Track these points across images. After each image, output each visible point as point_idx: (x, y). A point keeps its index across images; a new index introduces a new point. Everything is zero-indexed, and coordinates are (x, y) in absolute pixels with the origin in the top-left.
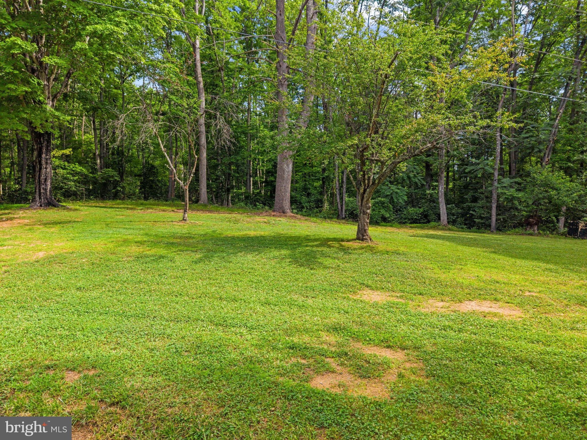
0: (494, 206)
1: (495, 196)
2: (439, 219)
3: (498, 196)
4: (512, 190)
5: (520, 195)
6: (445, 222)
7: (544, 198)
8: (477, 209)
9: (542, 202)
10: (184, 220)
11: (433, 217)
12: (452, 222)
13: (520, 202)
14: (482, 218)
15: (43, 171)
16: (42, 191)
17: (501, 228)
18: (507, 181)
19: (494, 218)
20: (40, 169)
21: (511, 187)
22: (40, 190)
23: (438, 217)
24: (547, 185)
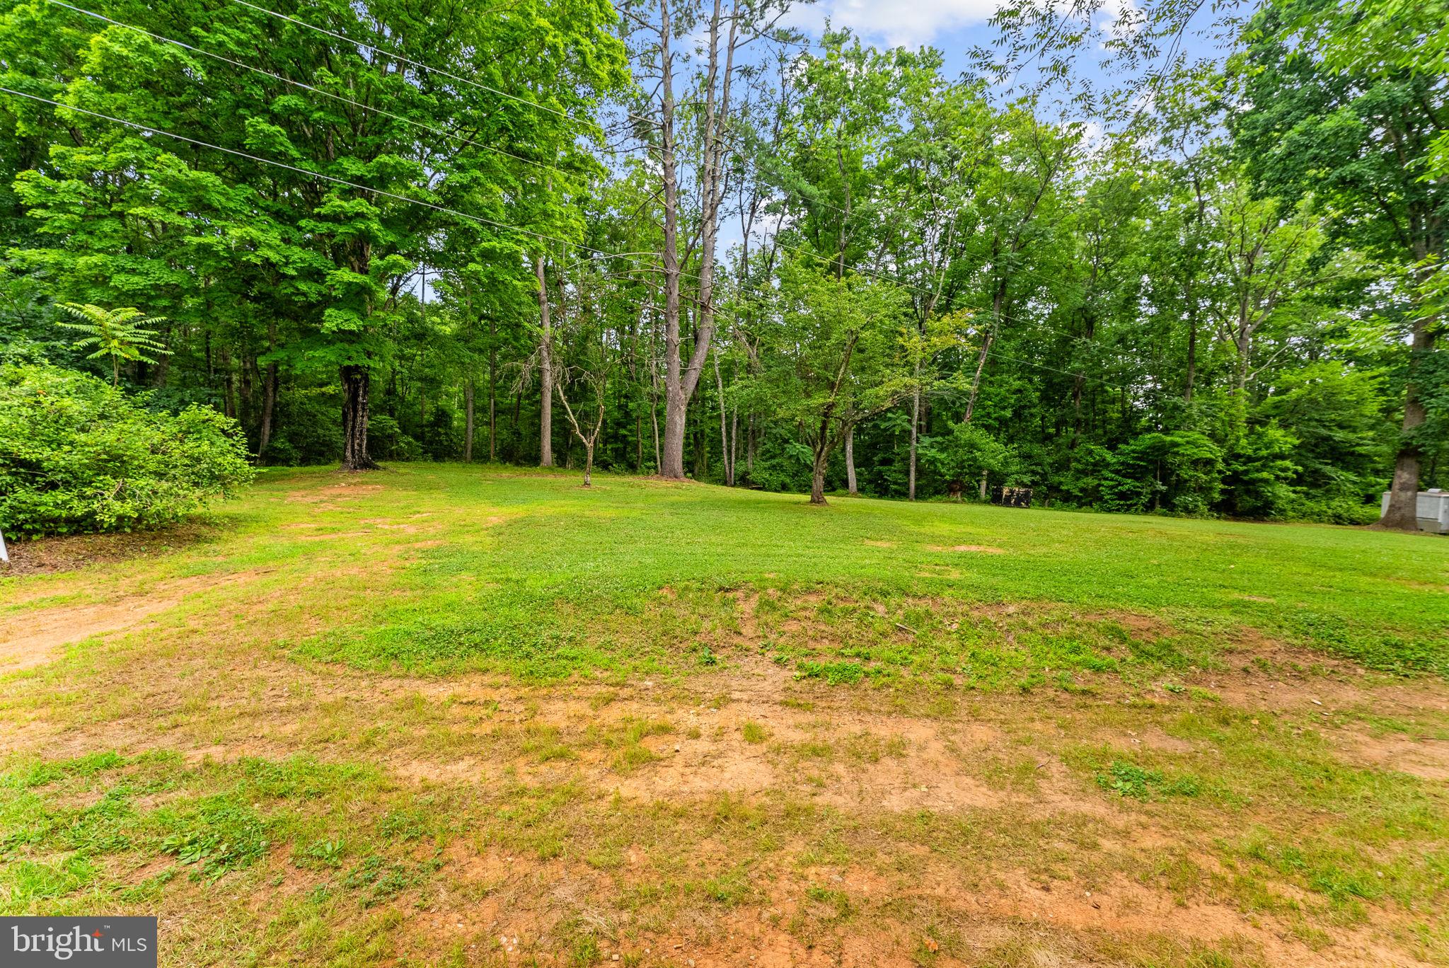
0: (913, 469)
1: (913, 458)
2: (847, 486)
3: (918, 460)
4: (933, 451)
5: (943, 456)
6: (855, 489)
7: (969, 460)
8: (892, 474)
9: (966, 464)
10: (586, 484)
11: (837, 483)
12: (861, 490)
13: (942, 464)
14: (899, 484)
15: (359, 419)
16: (356, 447)
17: (921, 495)
18: (927, 441)
19: (913, 484)
20: (355, 417)
21: (932, 447)
22: (353, 446)
23: (845, 484)
24: (972, 446)
